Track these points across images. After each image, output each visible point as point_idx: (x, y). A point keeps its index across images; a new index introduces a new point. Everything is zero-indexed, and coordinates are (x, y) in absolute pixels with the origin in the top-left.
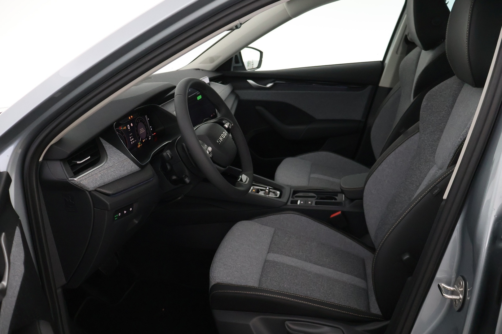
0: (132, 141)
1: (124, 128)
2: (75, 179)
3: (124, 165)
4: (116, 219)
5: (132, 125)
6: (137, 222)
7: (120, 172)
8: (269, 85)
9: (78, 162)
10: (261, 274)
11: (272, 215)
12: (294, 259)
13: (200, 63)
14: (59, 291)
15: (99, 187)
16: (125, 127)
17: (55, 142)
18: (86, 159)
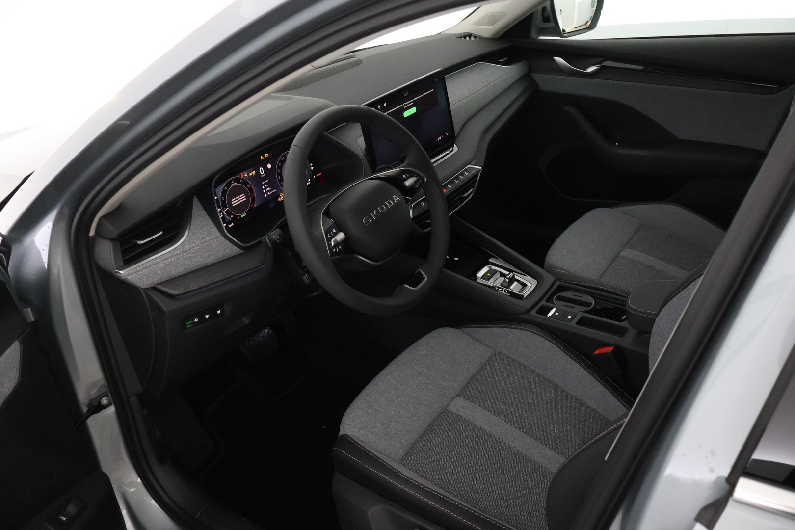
0: (267, 192)
1: (251, 174)
2: (121, 272)
3: (210, 248)
4: (189, 326)
5: (269, 166)
6: (247, 322)
7: (202, 258)
8: (590, 70)
9: (139, 243)
10: (422, 433)
11: (496, 327)
12: (494, 418)
13: (475, 24)
14: (133, 399)
15: (159, 284)
16: (254, 172)
17: (109, 211)
18: (154, 237)
